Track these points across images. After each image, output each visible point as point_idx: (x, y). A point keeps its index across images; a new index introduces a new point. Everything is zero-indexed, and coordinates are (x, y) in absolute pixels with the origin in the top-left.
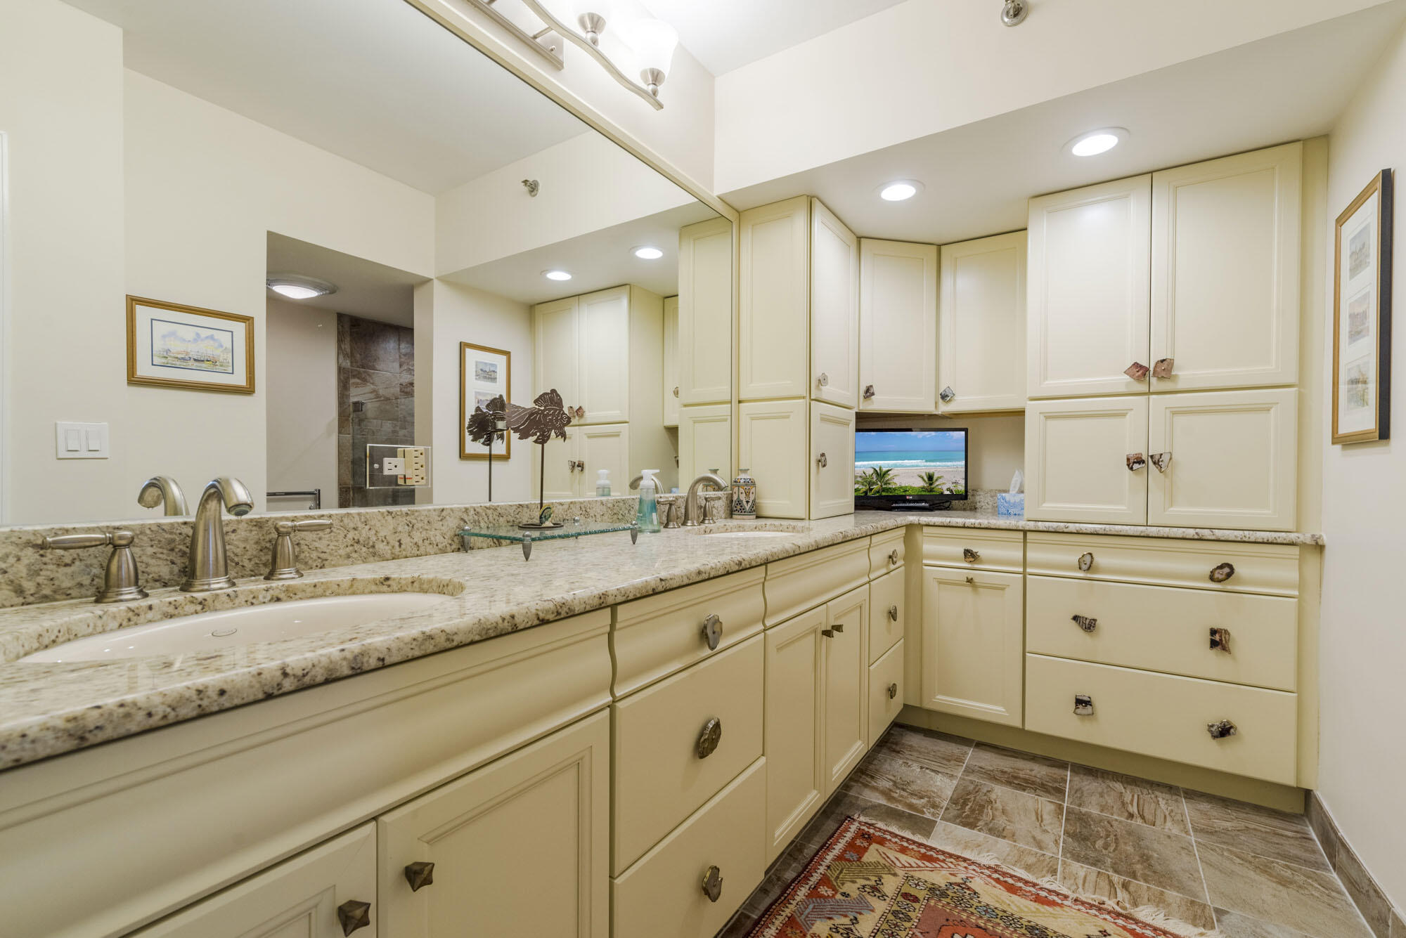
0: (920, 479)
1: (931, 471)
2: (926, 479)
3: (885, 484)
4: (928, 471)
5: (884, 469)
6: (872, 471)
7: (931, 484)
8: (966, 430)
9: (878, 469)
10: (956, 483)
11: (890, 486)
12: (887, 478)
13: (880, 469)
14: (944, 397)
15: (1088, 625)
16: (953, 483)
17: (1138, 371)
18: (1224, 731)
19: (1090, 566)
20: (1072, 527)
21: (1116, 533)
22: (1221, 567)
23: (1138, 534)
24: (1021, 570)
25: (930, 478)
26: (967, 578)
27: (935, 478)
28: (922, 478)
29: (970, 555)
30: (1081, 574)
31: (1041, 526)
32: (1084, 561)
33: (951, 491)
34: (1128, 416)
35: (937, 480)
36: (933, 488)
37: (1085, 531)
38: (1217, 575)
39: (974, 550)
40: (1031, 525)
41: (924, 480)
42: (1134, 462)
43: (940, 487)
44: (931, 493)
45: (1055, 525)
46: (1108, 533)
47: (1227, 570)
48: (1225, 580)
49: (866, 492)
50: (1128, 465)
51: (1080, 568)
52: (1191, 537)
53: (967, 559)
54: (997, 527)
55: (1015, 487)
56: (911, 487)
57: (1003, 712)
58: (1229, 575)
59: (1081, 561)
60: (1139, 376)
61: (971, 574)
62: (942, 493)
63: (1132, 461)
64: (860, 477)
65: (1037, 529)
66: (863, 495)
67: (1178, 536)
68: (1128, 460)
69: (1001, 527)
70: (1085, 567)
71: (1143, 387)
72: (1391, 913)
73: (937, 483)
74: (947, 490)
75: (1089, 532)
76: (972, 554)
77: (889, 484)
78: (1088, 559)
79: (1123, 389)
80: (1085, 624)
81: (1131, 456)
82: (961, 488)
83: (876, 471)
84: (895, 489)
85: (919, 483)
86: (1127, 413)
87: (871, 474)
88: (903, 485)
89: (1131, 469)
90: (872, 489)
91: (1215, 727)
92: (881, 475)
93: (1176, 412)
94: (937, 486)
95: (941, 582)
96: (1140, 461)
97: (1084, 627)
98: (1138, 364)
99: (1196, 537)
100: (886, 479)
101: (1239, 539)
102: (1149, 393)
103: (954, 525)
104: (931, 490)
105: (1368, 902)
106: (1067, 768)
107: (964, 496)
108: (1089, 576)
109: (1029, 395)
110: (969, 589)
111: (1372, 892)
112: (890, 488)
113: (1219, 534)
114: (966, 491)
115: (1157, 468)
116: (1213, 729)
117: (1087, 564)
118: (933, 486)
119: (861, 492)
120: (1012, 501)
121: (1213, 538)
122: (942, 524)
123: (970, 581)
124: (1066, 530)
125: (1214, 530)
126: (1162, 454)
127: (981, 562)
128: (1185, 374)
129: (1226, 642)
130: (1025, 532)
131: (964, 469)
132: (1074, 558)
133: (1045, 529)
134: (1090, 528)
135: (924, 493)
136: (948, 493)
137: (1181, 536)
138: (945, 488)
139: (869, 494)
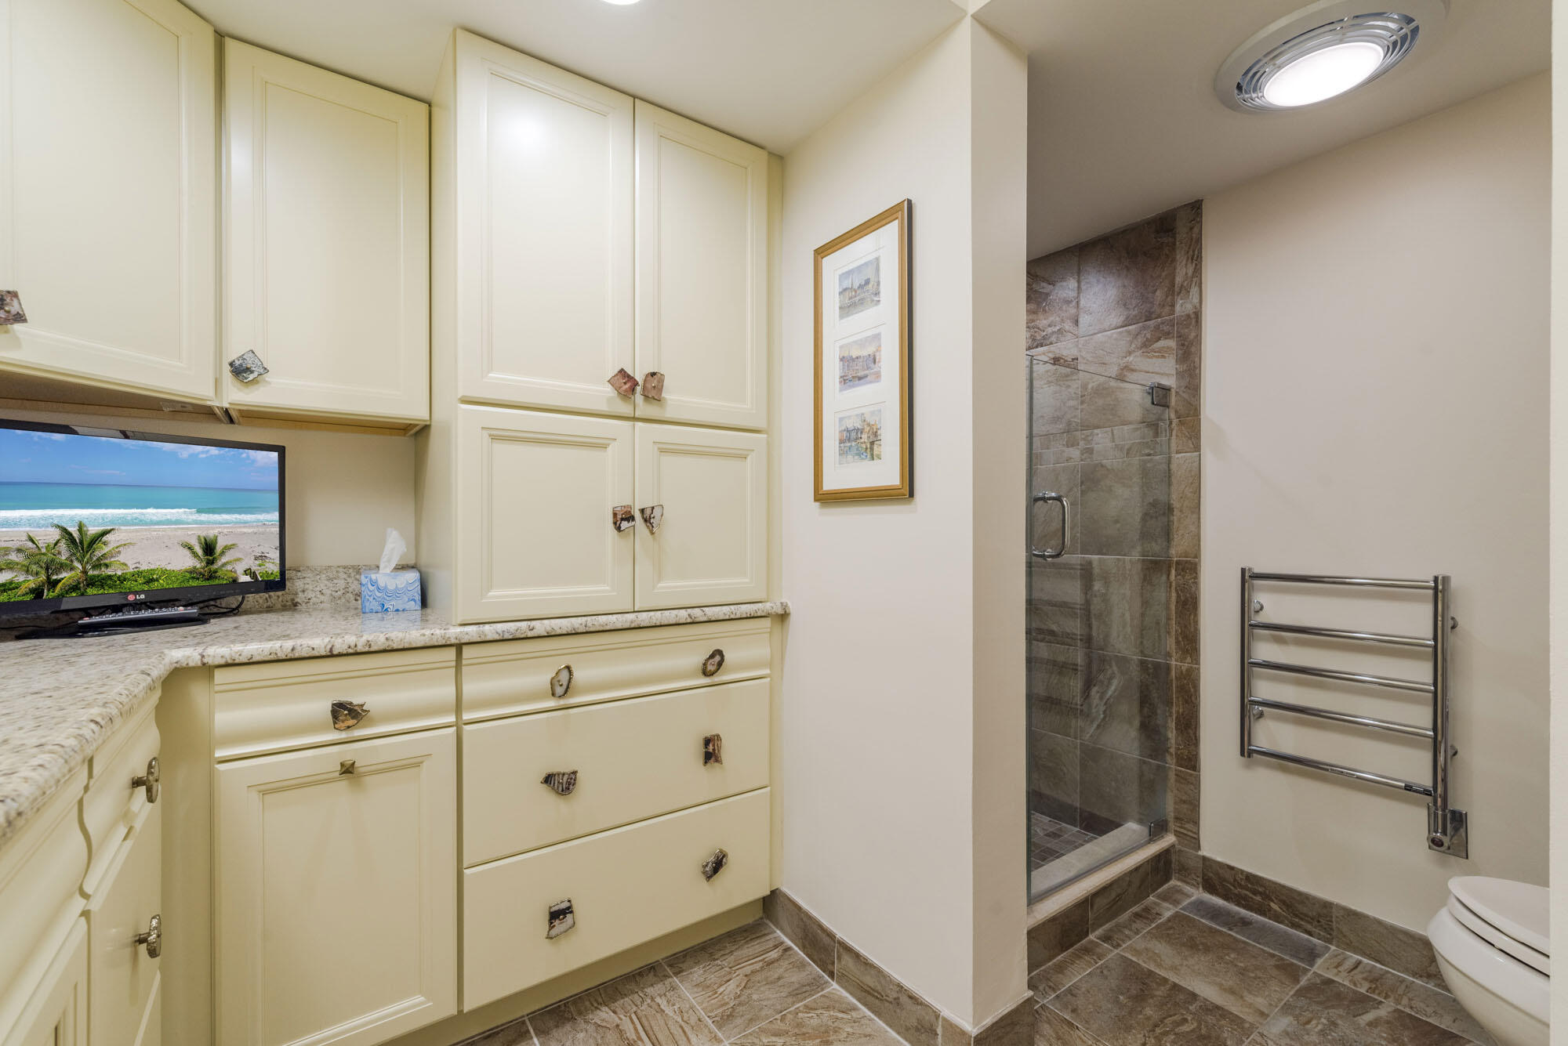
0: (187, 552)
1: (211, 533)
2: (200, 552)
3: (95, 567)
4: (203, 534)
5: (93, 530)
6: (56, 534)
7: (210, 563)
8: (281, 450)
9: (74, 530)
10: (262, 557)
11: (110, 572)
12: (101, 550)
13: (80, 530)
14: (240, 371)
15: (561, 783)
16: (256, 558)
17: (625, 383)
18: (717, 866)
19: (568, 687)
20: (540, 628)
21: (601, 629)
22: (712, 656)
23: (627, 625)
24: (452, 719)
25: (209, 548)
26: (342, 765)
27: (218, 550)
28: (190, 548)
29: (345, 713)
30: (552, 703)
31: (490, 631)
32: (559, 681)
33: (253, 575)
34: (610, 448)
35: (223, 553)
36: (216, 572)
37: (559, 632)
38: (710, 668)
39: (356, 701)
40: (472, 632)
41: (195, 554)
42: (622, 519)
43: (229, 567)
44: (211, 582)
45: (512, 626)
46: (591, 629)
47: (718, 658)
48: (716, 672)
49: (38, 592)
50: (615, 523)
51: (553, 695)
52: (683, 621)
53: (340, 725)
54: (407, 646)
55: (389, 561)
56: (164, 572)
57: (421, 1003)
58: (720, 664)
59: (555, 681)
60: (626, 391)
61: (347, 753)
62: (235, 581)
63: (619, 517)
64: (19, 550)
65: (483, 638)
66: (28, 598)
67: (671, 622)
68: (615, 515)
69: (414, 645)
70: (559, 690)
71: (625, 409)
72: (940, 1020)
73: (224, 560)
74: (246, 572)
75: (564, 632)
76: (350, 710)
77: (107, 566)
78: (564, 676)
79: (604, 407)
80: (562, 784)
81: (619, 509)
82: (273, 568)
83: (70, 534)
84: (122, 579)
85: (183, 562)
86: (609, 445)
87: (52, 541)
88: (144, 567)
89: (619, 529)
90: (59, 581)
91: (710, 865)
92: (83, 544)
93: (665, 450)
94: (224, 565)
95: (268, 791)
96: (630, 518)
97: (560, 789)
98: (625, 372)
99: (689, 620)
100: (98, 553)
101: (727, 617)
102: (634, 419)
103: (305, 654)
104: (212, 576)
105: (898, 1011)
106: (528, 1031)
107: (278, 584)
108: (562, 702)
109: (462, 392)
110: (343, 784)
111: (904, 999)
112: (110, 577)
113: (712, 612)
114: (283, 573)
115: (648, 527)
116: (707, 869)
117: (563, 686)
118: (214, 567)
119: (23, 589)
120: (391, 587)
121: (705, 619)
122: (272, 657)
123: (348, 770)
124: (530, 634)
125: (704, 609)
126: (653, 508)
127: (372, 722)
128: (677, 399)
129: (718, 751)
130: (459, 647)
131: (277, 529)
132: (542, 679)
133: (497, 637)
134: (564, 625)
135: (195, 583)
136: (247, 579)
137: (674, 622)
138: (240, 568)
139: (48, 594)
